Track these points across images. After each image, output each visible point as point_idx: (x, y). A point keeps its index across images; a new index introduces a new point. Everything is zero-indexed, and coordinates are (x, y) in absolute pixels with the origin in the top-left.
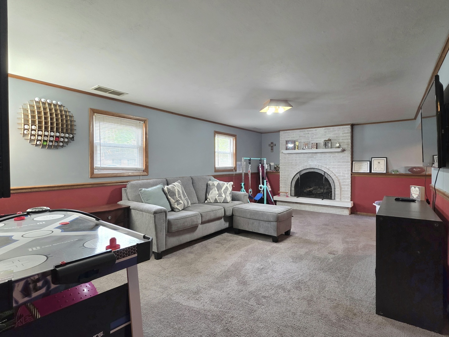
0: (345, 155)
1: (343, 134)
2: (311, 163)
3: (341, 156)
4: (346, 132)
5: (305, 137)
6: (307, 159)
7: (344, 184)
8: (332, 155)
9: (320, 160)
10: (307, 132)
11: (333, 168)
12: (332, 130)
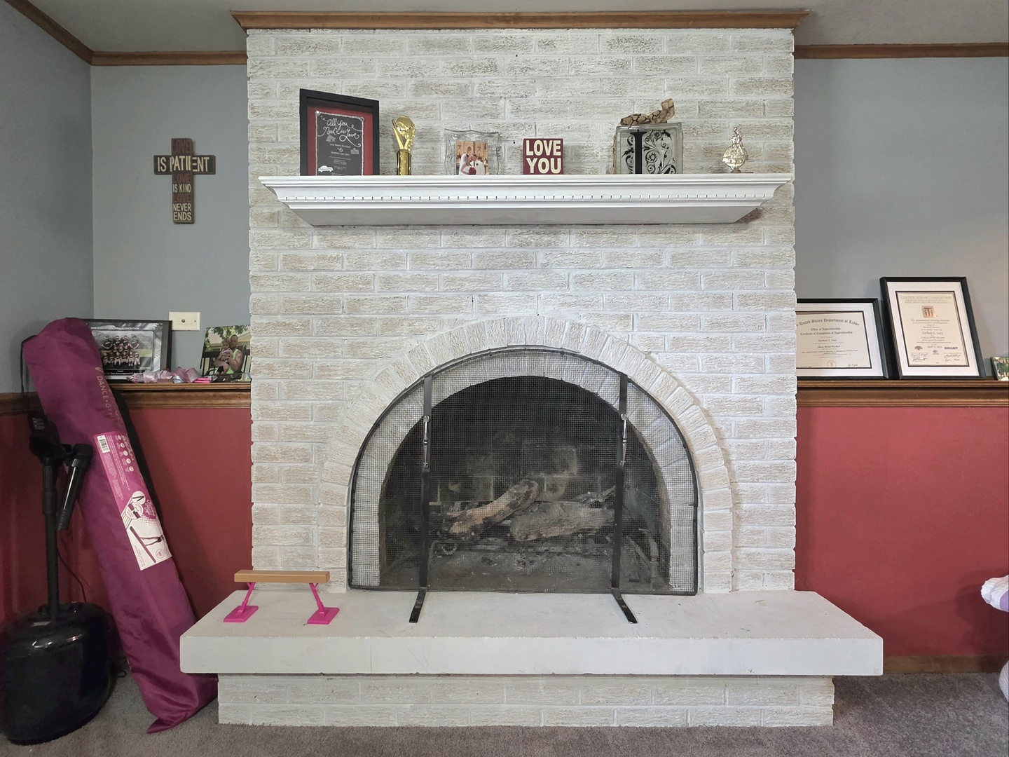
0: (758, 251)
1: (744, 87)
2: (511, 312)
3: (733, 259)
4: (764, 75)
5: (463, 90)
6: (479, 274)
7: (756, 468)
8: (670, 250)
9: (581, 282)
10: (478, 57)
11: (677, 344)
12: (664, 52)
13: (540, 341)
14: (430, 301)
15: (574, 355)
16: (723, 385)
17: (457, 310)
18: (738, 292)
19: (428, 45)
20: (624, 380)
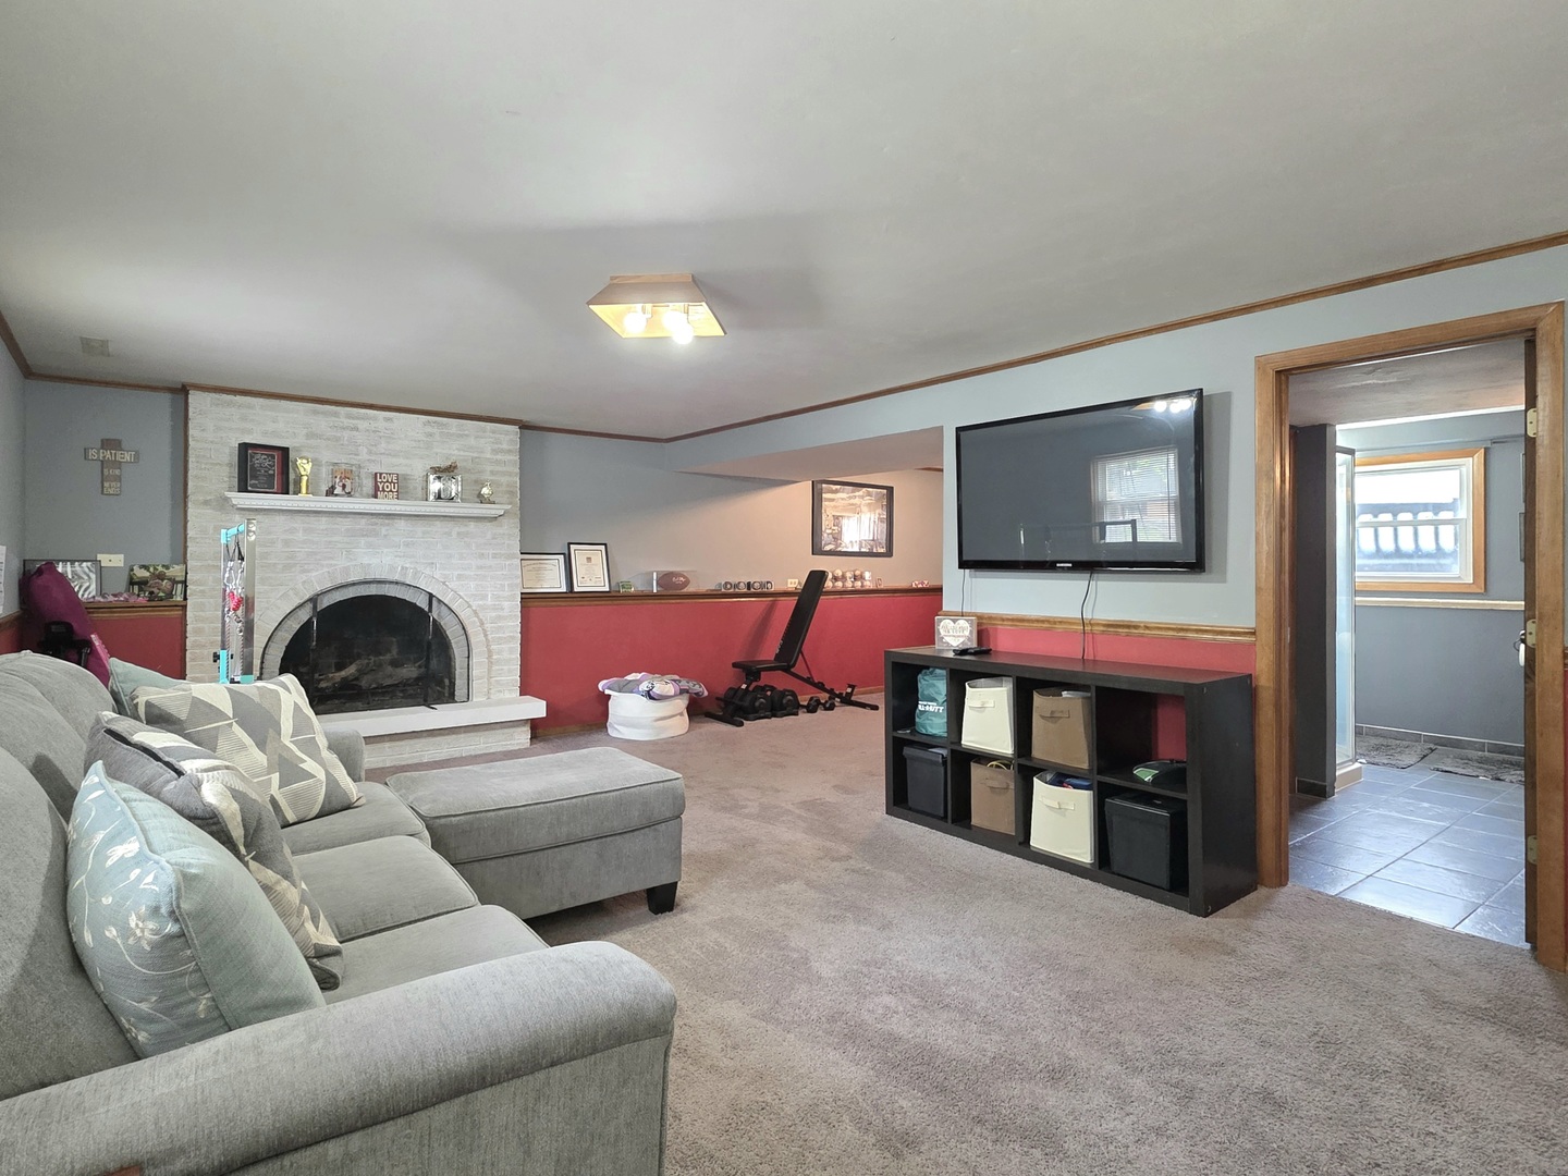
0: (501, 532)
3: (489, 536)
4: (505, 446)
5: (337, 439)
6: (346, 539)
7: (499, 638)
8: (457, 529)
9: (407, 545)
10: (347, 422)
11: (460, 577)
12: (453, 430)
13: (383, 576)
14: (315, 553)
15: (403, 584)
16: (484, 597)
17: (332, 558)
18: (491, 552)
19: (315, 412)
20: (431, 596)
